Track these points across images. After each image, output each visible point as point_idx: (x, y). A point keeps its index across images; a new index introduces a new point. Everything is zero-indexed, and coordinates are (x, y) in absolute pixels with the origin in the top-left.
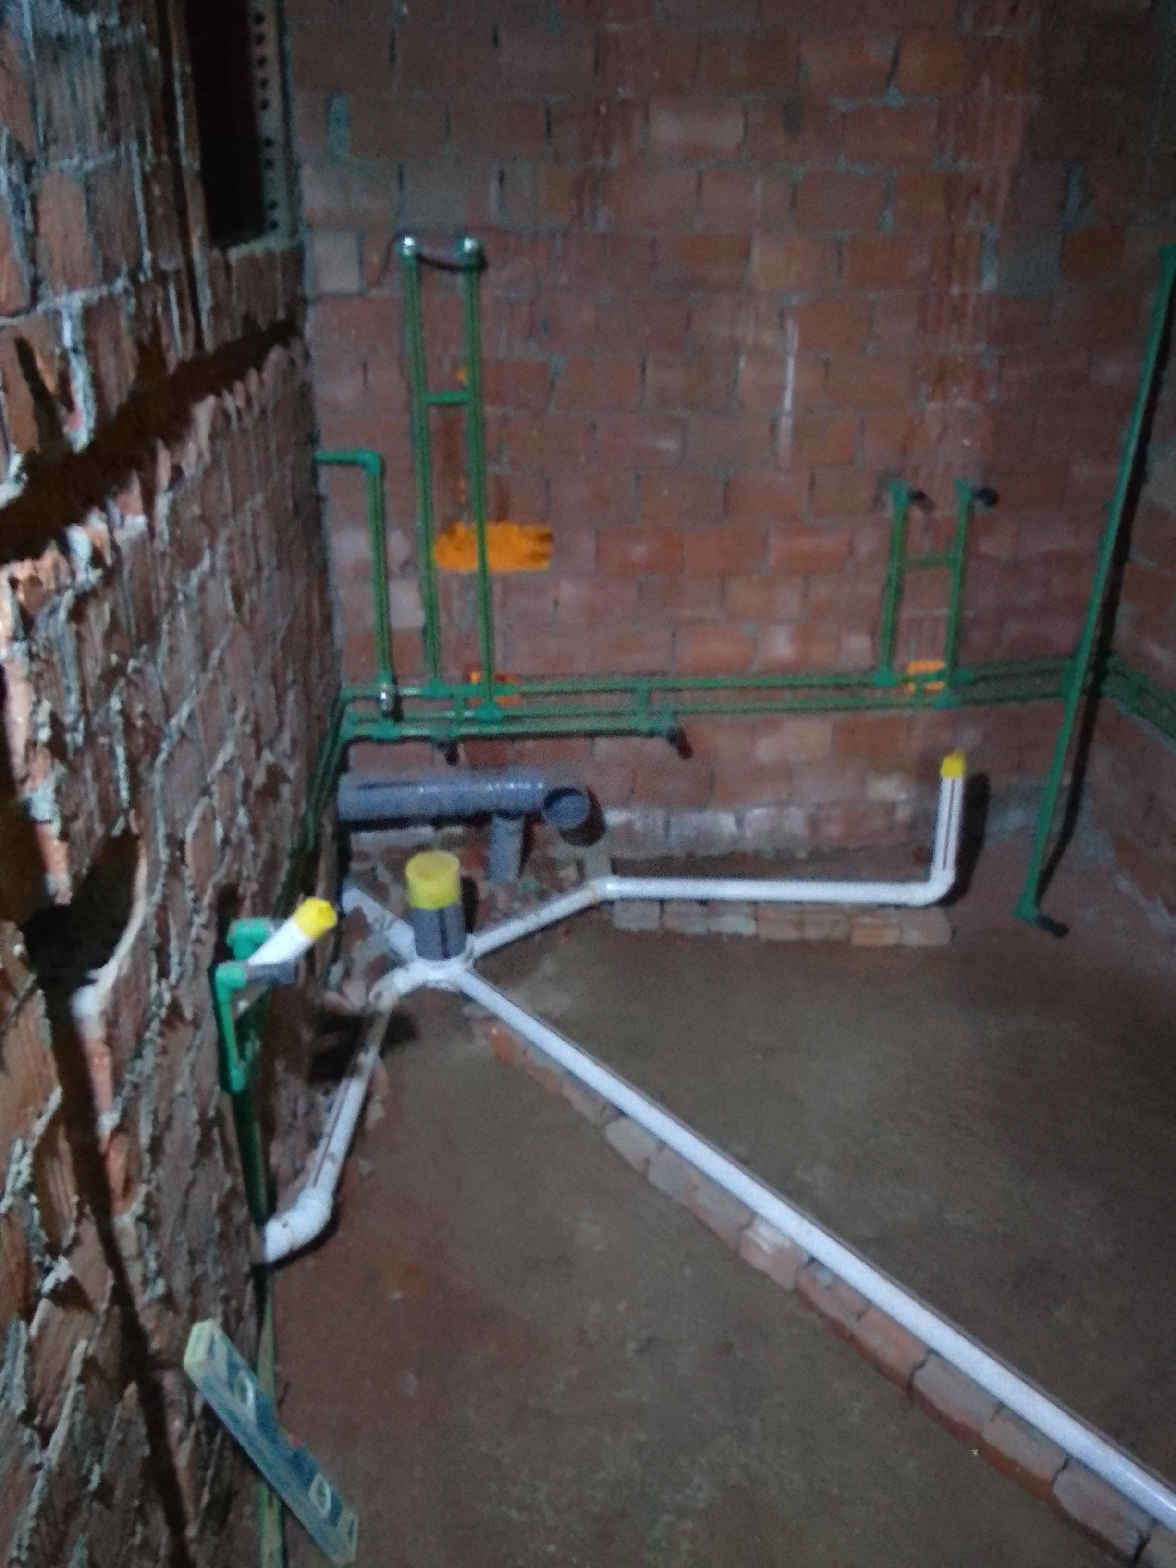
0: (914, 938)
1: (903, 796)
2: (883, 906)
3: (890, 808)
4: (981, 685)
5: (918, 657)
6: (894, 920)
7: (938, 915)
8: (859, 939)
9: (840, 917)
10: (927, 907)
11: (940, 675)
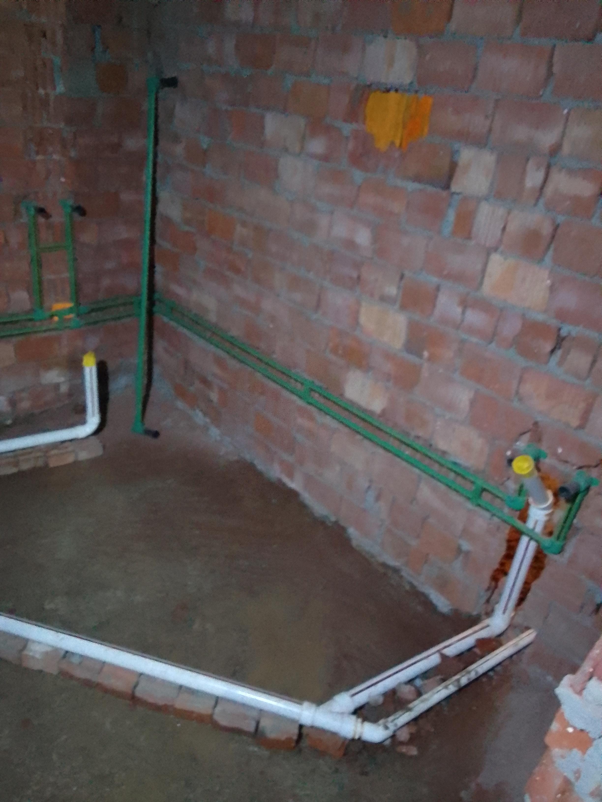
0: (83, 456)
1: (62, 379)
2: (63, 442)
3: (57, 386)
4: (93, 314)
5: (57, 301)
6: (70, 449)
7: (95, 440)
8: (53, 463)
9: (39, 454)
10: (88, 437)
11: (71, 310)
